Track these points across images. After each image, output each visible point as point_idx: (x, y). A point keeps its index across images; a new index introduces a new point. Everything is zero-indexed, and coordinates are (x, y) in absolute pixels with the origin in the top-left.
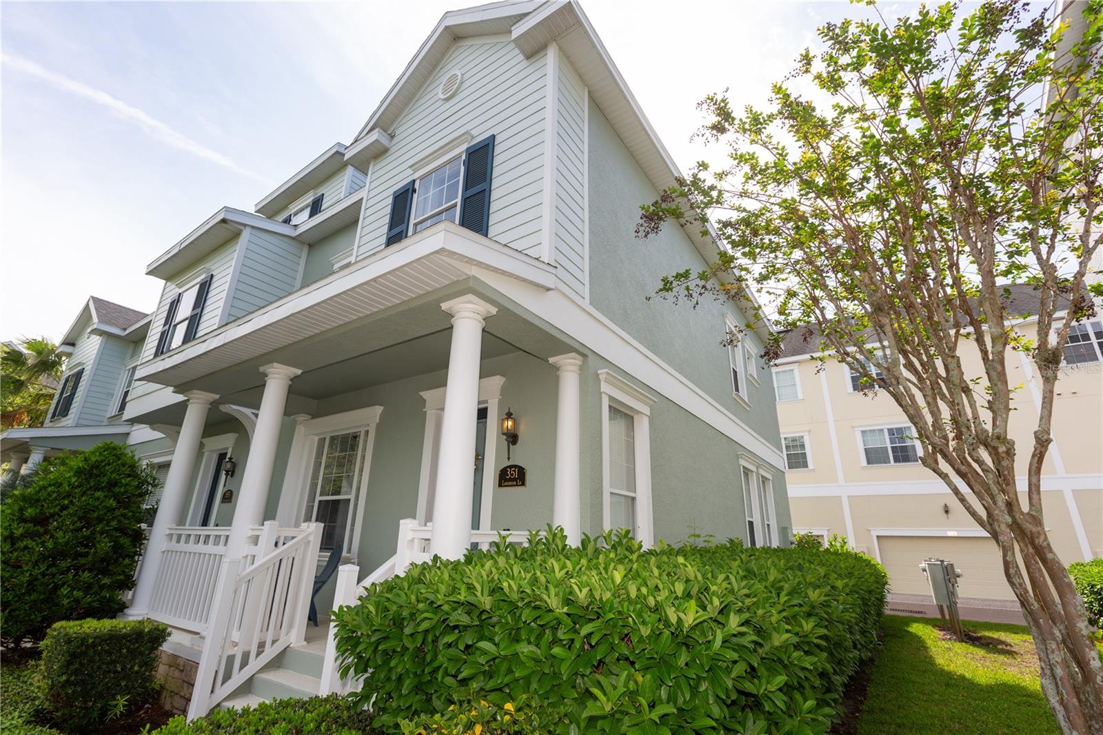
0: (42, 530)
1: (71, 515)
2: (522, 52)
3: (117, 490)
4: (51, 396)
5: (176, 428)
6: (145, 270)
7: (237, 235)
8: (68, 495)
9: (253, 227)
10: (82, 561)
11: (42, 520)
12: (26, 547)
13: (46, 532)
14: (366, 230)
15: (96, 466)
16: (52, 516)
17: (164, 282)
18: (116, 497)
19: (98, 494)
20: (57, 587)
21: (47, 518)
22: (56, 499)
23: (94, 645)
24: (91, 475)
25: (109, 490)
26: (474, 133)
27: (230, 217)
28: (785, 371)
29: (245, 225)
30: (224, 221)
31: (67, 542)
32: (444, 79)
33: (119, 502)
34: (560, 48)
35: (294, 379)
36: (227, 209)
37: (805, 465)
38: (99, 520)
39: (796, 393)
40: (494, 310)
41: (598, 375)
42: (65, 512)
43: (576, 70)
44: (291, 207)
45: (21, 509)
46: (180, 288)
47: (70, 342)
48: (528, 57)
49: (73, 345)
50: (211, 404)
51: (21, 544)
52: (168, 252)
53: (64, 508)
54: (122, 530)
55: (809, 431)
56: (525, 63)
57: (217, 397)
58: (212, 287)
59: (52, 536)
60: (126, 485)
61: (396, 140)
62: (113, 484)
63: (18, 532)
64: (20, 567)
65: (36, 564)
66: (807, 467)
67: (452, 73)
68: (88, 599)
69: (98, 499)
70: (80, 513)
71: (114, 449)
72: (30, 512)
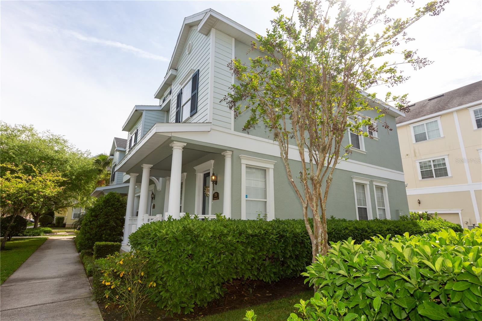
0: (96, 219)
1: (103, 214)
2: (204, 34)
3: (114, 206)
4: (110, 174)
5: (140, 184)
6: (122, 129)
7: (142, 114)
8: (102, 209)
9: (146, 110)
10: (107, 227)
11: (96, 216)
12: (93, 224)
13: (98, 219)
14: (172, 109)
15: (108, 200)
16: (99, 214)
17: (128, 132)
18: (114, 208)
19: (109, 208)
20: (102, 235)
21: (97, 216)
22: (99, 210)
23: (102, 248)
24: (107, 202)
25: (112, 207)
26: (195, 69)
27: (137, 109)
28: (432, 122)
29: (143, 110)
30: (136, 110)
31: (103, 222)
32: (187, 47)
33: (115, 210)
34: (216, 29)
35: (151, 168)
36: (136, 106)
37: (446, 174)
38: (110, 215)
39: (439, 134)
40: (185, 144)
41: (240, 157)
42: (101, 214)
43: (226, 34)
44: (164, 94)
45: (91, 213)
46: (131, 134)
47: (112, 155)
48: (206, 35)
49: (113, 155)
50: (137, 177)
51: (92, 223)
52: (126, 122)
53: (101, 212)
54: (117, 218)
55: (448, 155)
56: (206, 37)
57: (138, 174)
58: (138, 134)
59: (99, 220)
60: (117, 205)
61: (178, 71)
62: (113, 205)
63: (91, 220)
64: (93, 229)
65: (96, 228)
66: (448, 176)
67: (189, 43)
68: (110, 238)
69: (109, 209)
70: (105, 214)
71: (113, 194)
72: (93, 214)
